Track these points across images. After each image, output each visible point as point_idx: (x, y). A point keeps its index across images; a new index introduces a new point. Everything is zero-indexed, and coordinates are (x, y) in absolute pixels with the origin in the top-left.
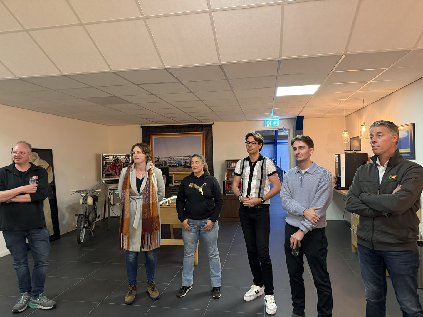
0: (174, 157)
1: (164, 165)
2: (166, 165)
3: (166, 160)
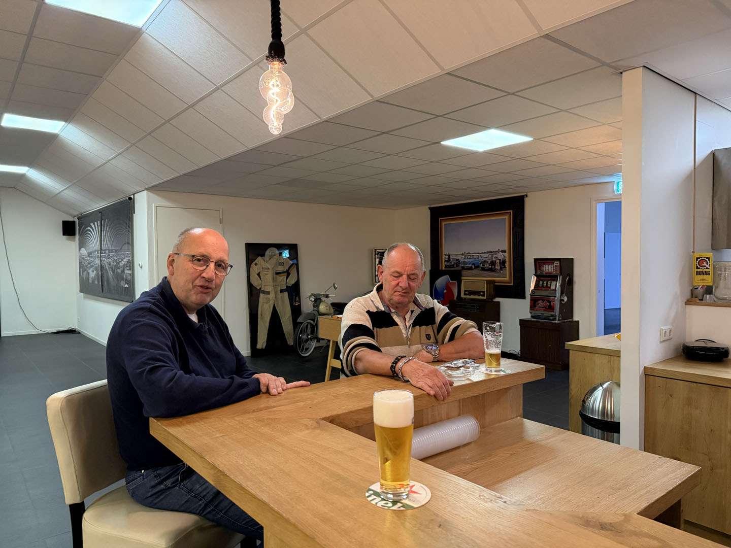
0: (469, 253)
1: (457, 266)
2: (459, 266)
3: (458, 258)
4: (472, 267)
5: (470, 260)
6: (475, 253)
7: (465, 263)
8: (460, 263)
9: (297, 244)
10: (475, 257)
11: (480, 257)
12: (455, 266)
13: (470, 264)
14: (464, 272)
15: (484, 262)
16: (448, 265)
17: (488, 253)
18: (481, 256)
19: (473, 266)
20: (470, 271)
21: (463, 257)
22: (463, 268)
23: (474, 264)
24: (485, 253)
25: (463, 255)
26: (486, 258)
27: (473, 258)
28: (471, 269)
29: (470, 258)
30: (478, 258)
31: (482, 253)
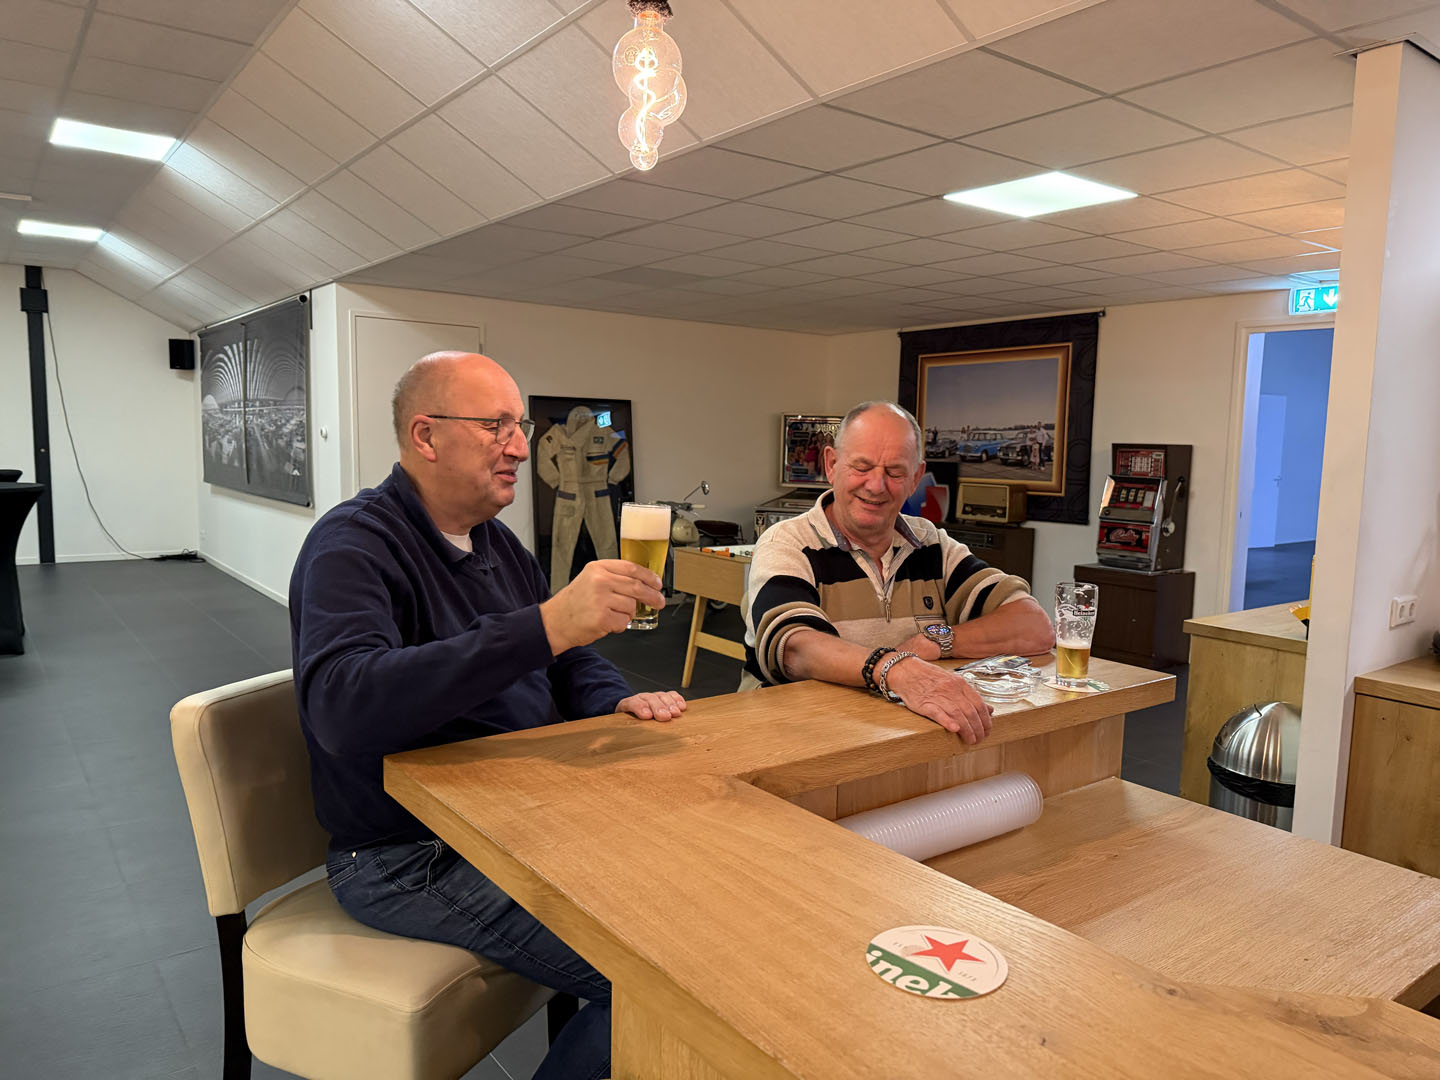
0: (977, 429)
1: (950, 454)
2: (954, 454)
3: (953, 438)
4: (981, 457)
5: (979, 443)
6: (990, 429)
7: (967, 449)
8: (957, 449)
9: (628, 403)
10: (988, 437)
11: (999, 437)
12: (947, 454)
13: (977, 451)
14: (965, 468)
15: (1007, 447)
16: (932, 453)
17: (1016, 429)
18: (1001, 434)
19: (984, 456)
20: (977, 466)
21: (965, 436)
22: (963, 459)
23: (985, 451)
24: (1010, 429)
25: (963, 431)
26: (1012, 439)
27: (985, 439)
28: (979, 460)
29: (978, 440)
30: (995, 439)
31: (1005, 430)
